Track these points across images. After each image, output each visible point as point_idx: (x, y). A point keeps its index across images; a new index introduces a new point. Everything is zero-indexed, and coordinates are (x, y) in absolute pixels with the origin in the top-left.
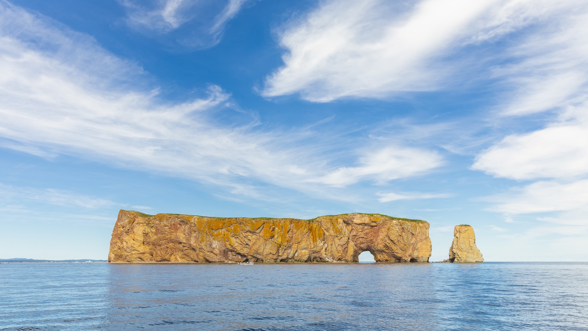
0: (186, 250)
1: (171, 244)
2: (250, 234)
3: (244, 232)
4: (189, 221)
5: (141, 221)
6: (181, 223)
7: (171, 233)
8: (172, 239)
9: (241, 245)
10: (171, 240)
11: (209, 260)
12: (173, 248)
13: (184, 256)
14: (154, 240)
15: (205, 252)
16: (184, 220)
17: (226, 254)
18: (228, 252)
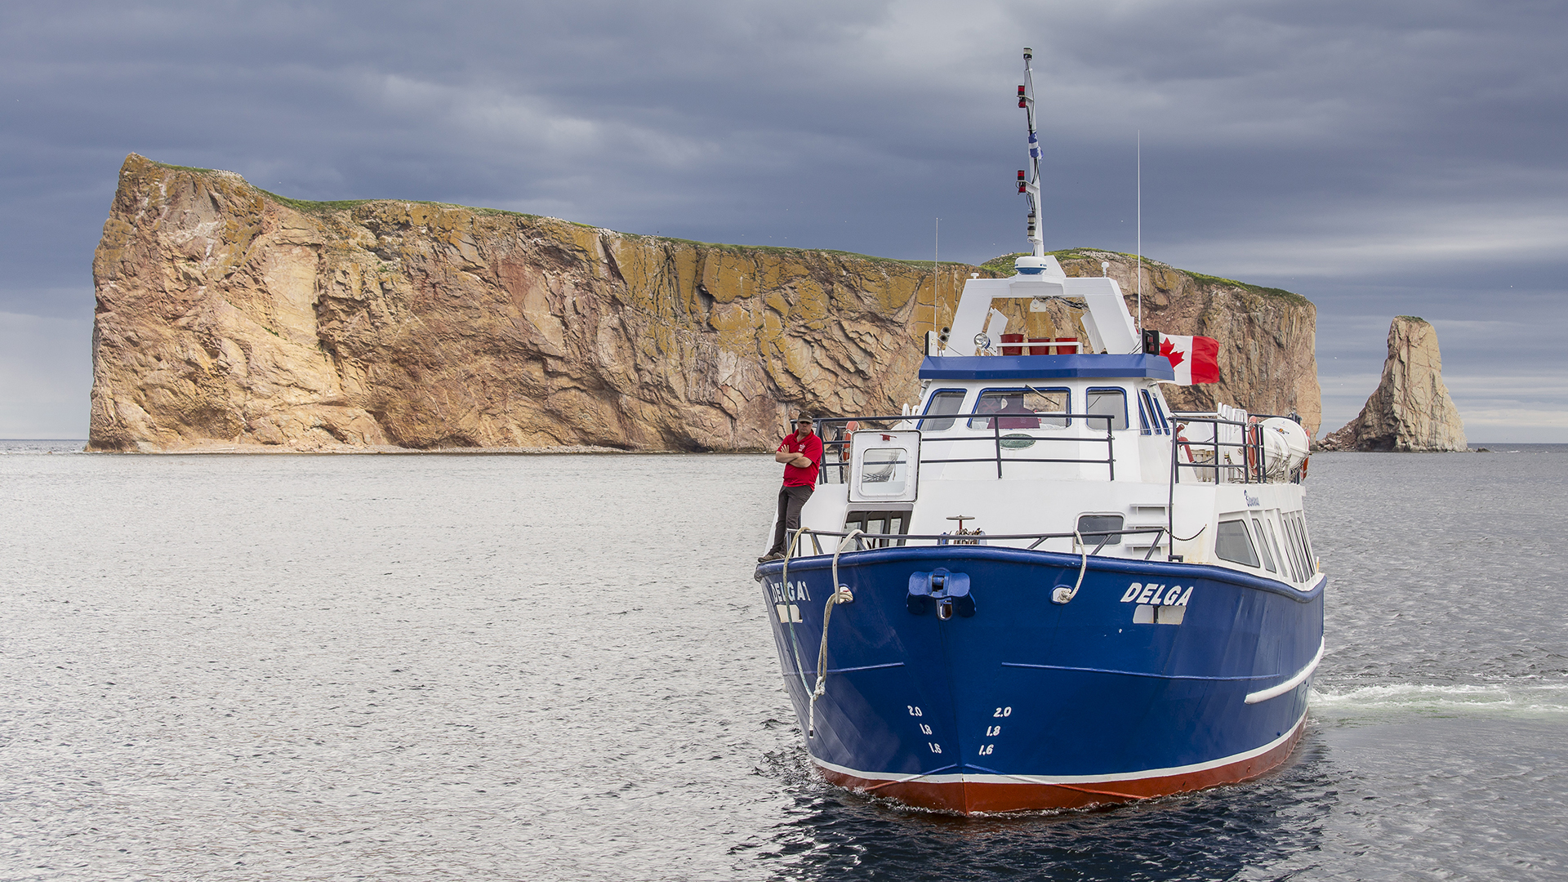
0: (562, 394)
1: (487, 361)
2: (874, 331)
3: (851, 319)
4: (583, 251)
5: (297, 232)
6: (544, 259)
7: (494, 305)
8: (498, 333)
9: (832, 378)
10: (491, 340)
11: (700, 441)
12: (495, 380)
13: (547, 420)
14: (406, 335)
15: (675, 402)
16: (561, 246)
17: (770, 414)
18: (774, 406)
